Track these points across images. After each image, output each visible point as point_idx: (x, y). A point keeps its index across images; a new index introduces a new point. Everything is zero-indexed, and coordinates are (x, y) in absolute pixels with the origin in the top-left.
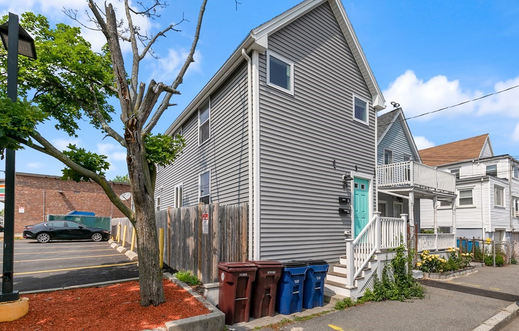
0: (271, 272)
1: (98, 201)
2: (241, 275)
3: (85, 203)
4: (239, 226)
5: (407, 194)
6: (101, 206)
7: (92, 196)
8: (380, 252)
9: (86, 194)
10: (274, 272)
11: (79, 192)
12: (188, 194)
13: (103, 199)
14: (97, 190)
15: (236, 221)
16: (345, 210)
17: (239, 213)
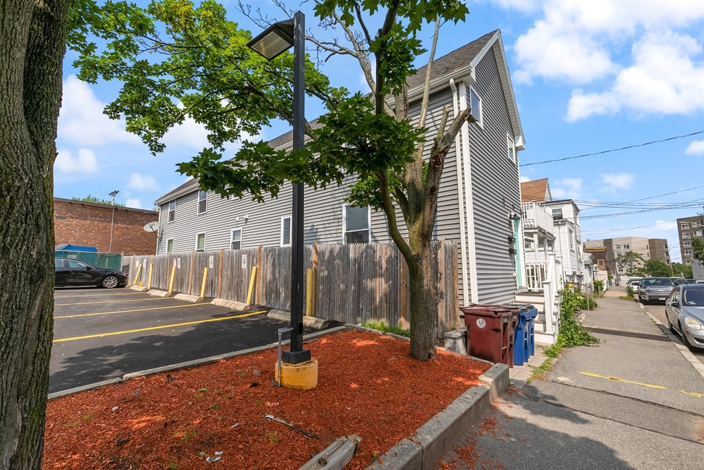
1: (91, 232)
3: (71, 234)
6: (95, 239)
7: (83, 225)
9: (75, 222)
11: (64, 218)
12: (315, 224)
13: (99, 229)
14: (91, 216)
16: (512, 251)
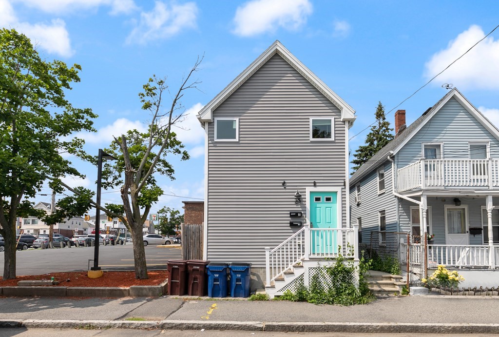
0: (196, 267)
2: (174, 267)
4: (200, 238)
5: (418, 198)
8: (309, 259)
10: (198, 267)
15: (197, 235)
16: (294, 223)
17: (199, 229)
